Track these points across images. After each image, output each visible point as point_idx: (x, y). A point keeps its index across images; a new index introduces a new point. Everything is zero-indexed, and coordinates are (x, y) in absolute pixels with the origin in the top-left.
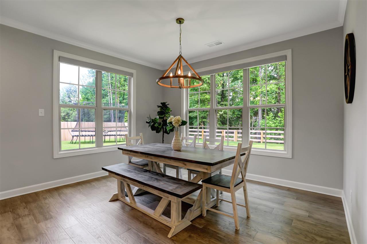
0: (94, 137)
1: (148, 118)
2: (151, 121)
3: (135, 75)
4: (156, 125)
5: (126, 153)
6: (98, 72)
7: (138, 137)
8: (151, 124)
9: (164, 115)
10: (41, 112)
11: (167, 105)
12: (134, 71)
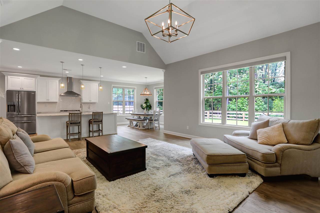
6: (124, 89)
10: (109, 103)
12: (136, 87)
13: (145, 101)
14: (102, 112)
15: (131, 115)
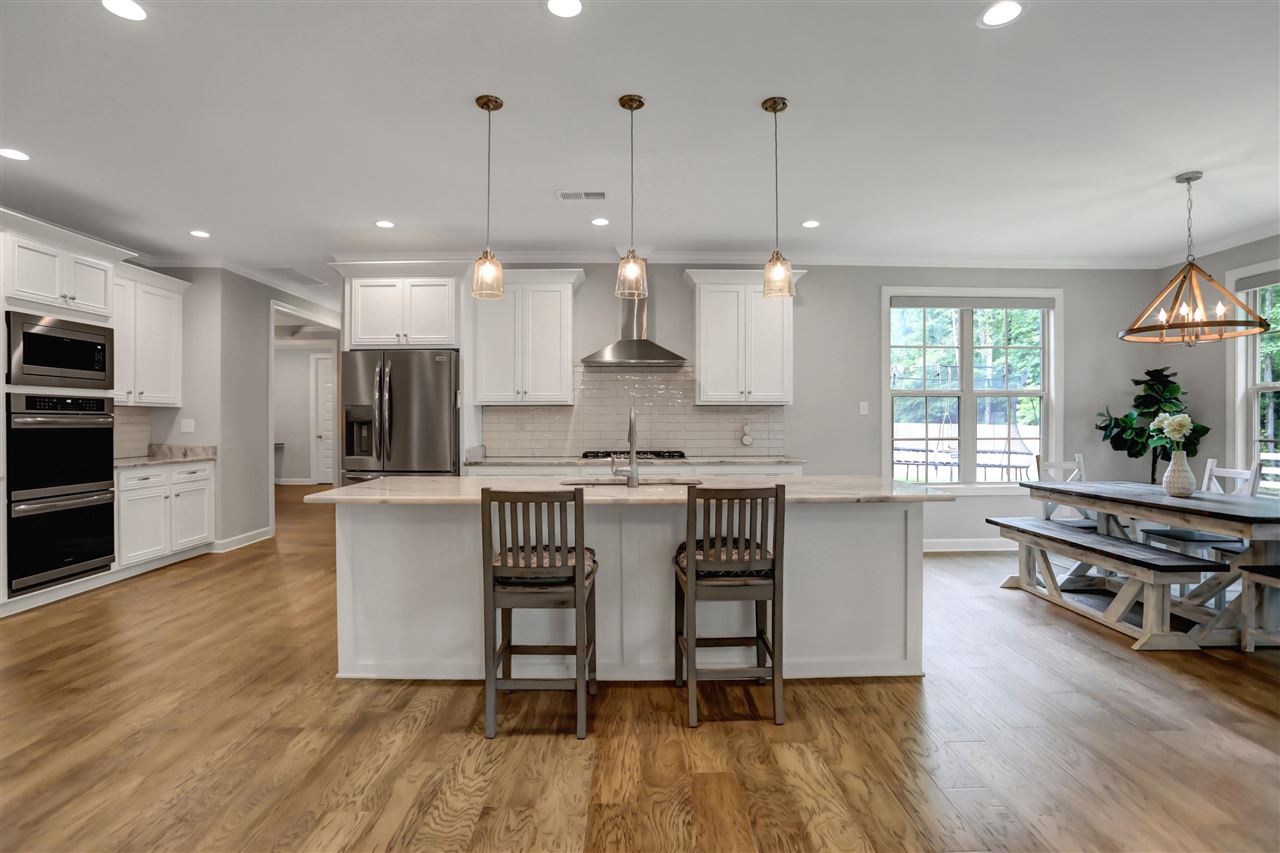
0: (956, 469)
1: (1103, 415)
2: (1111, 422)
3: (1060, 303)
4: (1127, 435)
5: (1039, 497)
6: (965, 313)
7: (1069, 465)
8: (1111, 432)
9: (1156, 407)
10: (864, 408)
11: (1168, 376)
12: (1056, 293)
13: (1140, 390)
14: (779, 491)
15: (1032, 496)
